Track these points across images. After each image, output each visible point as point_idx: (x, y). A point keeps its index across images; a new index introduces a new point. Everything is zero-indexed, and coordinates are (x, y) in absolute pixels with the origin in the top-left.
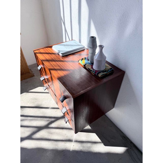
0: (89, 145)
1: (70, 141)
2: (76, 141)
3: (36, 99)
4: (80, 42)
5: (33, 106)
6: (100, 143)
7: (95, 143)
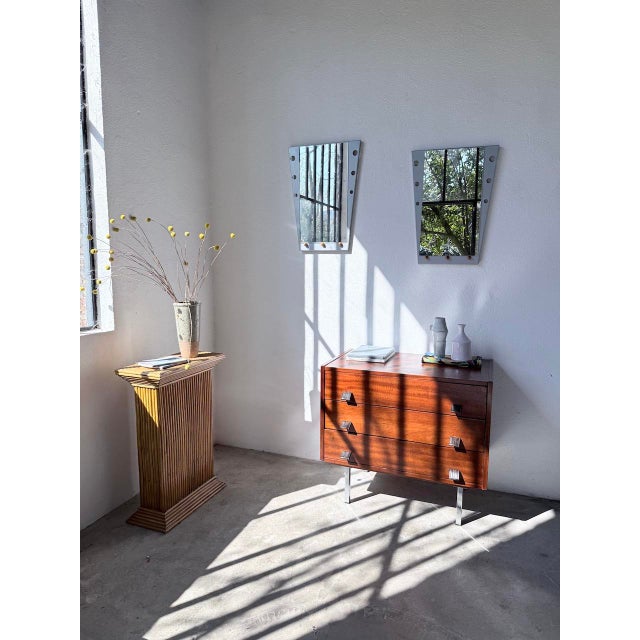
0: (501, 531)
1: (466, 541)
2: (477, 536)
3: (296, 519)
4: (370, 343)
5: (313, 530)
6: (509, 522)
7: (503, 525)
